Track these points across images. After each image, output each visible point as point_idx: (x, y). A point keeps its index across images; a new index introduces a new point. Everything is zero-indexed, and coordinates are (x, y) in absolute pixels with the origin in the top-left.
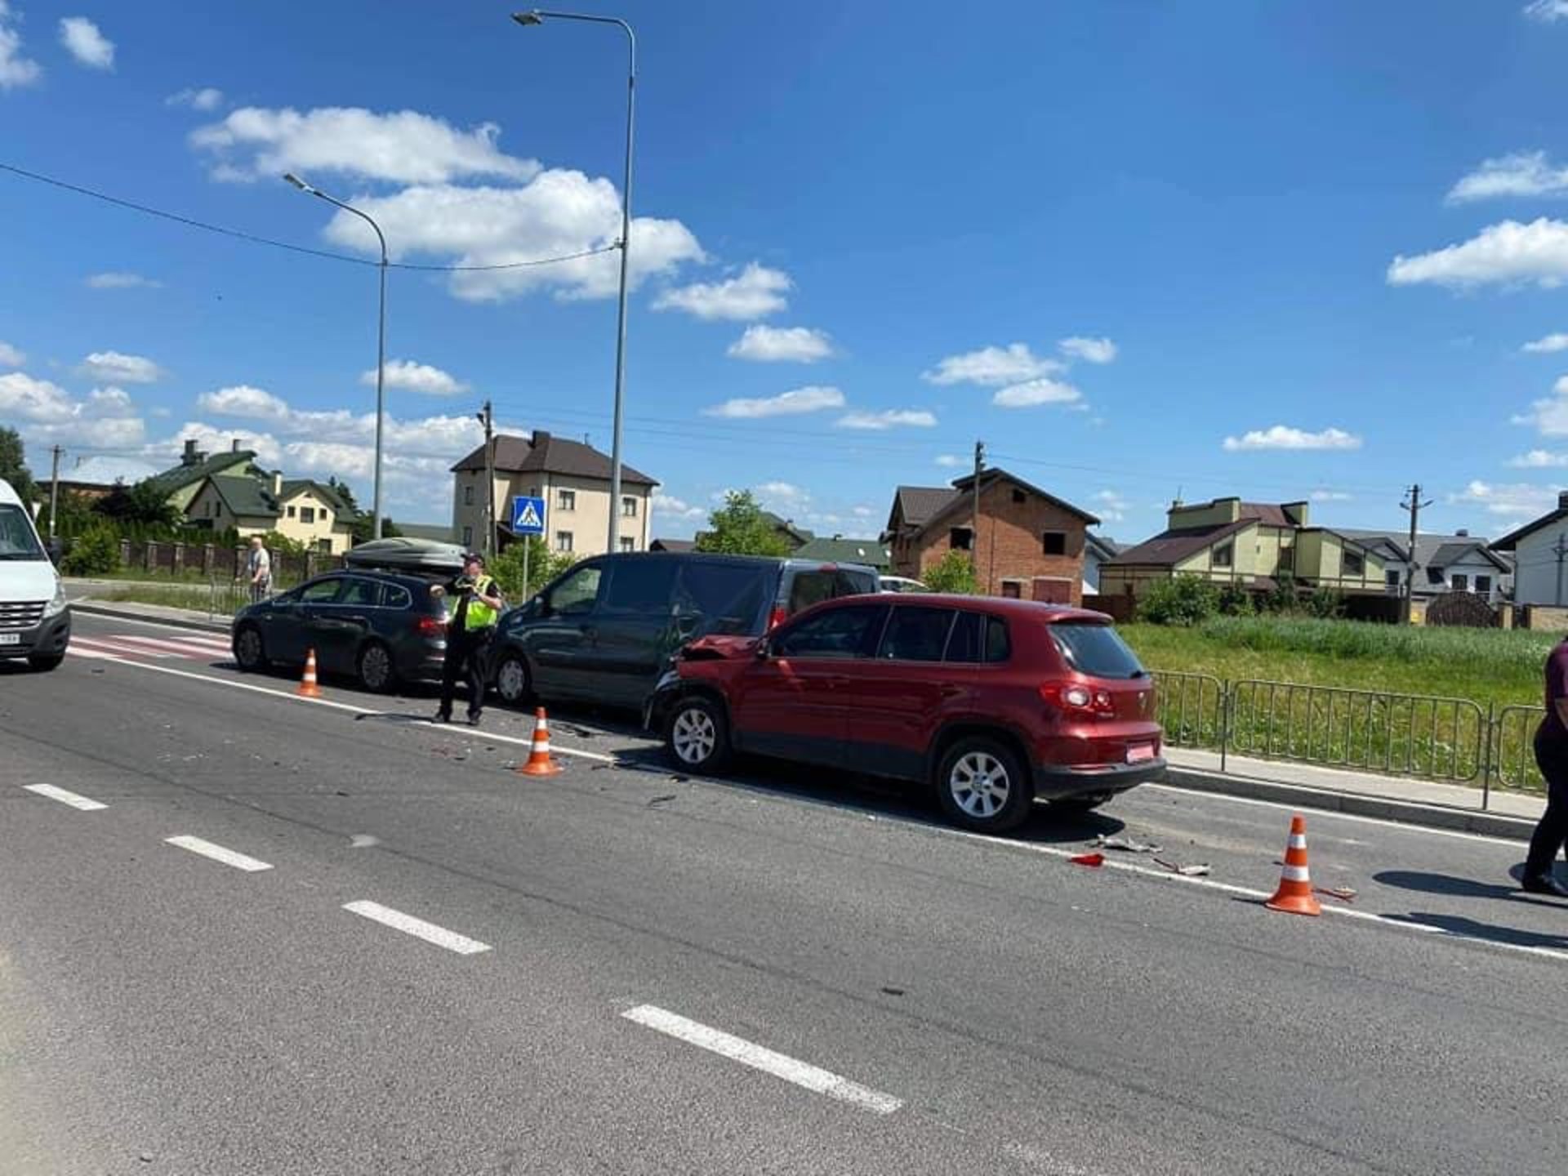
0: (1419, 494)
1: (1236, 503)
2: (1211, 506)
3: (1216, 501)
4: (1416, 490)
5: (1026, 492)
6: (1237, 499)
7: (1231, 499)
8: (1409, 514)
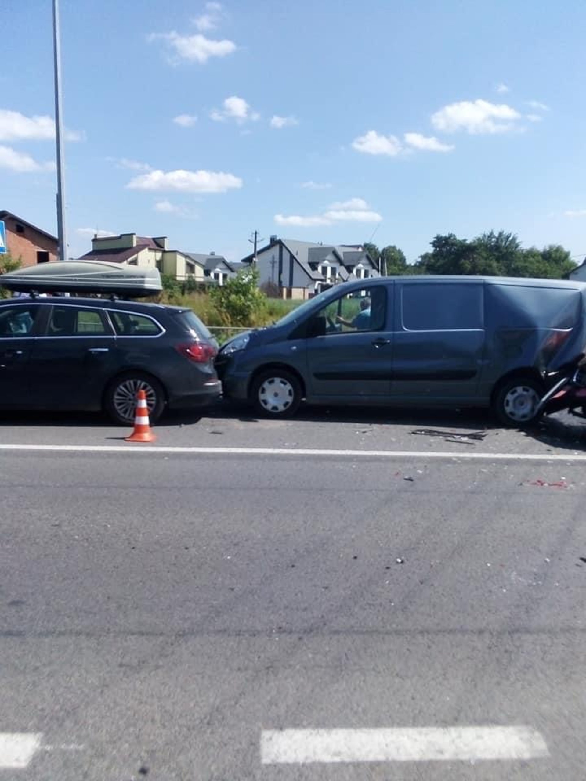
0: (257, 235)
1: (134, 236)
2: (120, 237)
3: (122, 235)
4: (256, 233)
5: (24, 227)
6: (134, 234)
7: (132, 234)
8: (253, 245)
